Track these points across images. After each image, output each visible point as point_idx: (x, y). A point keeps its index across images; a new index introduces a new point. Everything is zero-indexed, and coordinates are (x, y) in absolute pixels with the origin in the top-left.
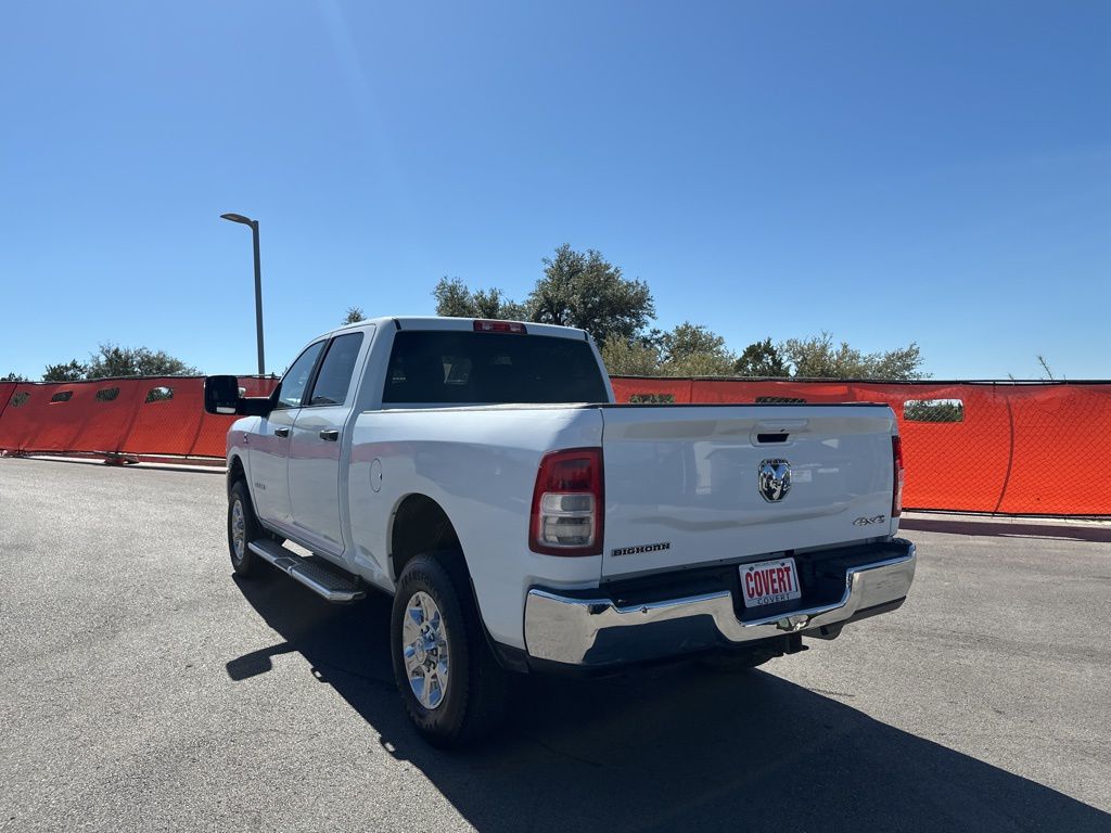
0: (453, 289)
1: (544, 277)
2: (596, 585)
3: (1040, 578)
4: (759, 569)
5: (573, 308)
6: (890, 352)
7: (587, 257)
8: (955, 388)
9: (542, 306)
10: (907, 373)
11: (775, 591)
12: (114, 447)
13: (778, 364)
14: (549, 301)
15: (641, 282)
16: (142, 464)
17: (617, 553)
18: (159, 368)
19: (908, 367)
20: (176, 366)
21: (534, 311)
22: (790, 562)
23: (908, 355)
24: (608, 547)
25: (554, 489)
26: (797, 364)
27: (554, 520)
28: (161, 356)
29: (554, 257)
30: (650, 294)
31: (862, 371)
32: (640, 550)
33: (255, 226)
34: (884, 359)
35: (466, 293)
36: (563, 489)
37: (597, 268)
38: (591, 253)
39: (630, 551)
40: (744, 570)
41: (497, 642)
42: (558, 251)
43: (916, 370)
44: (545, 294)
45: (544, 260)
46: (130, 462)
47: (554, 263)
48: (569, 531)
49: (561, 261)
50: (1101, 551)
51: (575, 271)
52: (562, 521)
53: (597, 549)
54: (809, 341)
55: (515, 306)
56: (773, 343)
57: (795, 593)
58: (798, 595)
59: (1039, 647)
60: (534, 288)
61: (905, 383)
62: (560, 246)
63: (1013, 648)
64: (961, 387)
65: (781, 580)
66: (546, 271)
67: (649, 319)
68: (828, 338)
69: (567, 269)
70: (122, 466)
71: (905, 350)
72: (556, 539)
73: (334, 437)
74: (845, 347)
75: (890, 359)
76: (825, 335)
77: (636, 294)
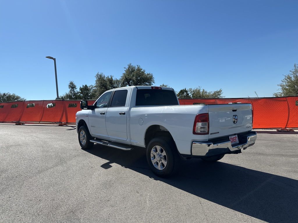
0: (100, 76)
1: (124, 72)
2: (207, 140)
3: (266, 142)
4: (232, 137)
5: (133, 81)
6: (215, 91)
7: (136, 67)
8: (240, 100)
9: (125, 80)
10: (219, 96)
11: (235, 141)
12: (18, 120)
13: (188, 94)
14: (126, 79)
15: (151, 74)
16: (26, 124)
17: (211, 134)
18: (13, 98)
19: (219, 95)
20: (18, 98)
21: (122, 81)
22: (237, 136)
23: (219, 92)
24: (210, 133)
25: (199, 122)
26: (192, 94)
27: (200, 128)
28: (14, 95)
29: (127, 67)
30: (153, 77)
31: (208, 96)
32: (215, 133)
33: (54, 59)
34: (213, 93)
35: (104, 77)
36: (201, 122)
37: (139, 70)
38: (138, 66)
39: (213, 134)
40: (230, 138)
41: (181, 154)
42: (128, 65)
43: (221, 95)
44: (125, 77)
45: (125, 68)
46: (23, 124)
47: (127, 68)
48: (202, 130)
49: (129, 68)
50: (275, 136)
51: (133, 71)
52: (201, 128)
53: (208, 133)
54: (196, 89)
55: (117, 80)
56: (186, 89)
57: (237, 141)
58: (238, 142)
59: (272, 154)
60: (122, 75)
61: (218, 99)
62: (129, 64)
63: (267, 155)
64: (241, 99)
65: (235, 139)
66: (125, 71)
67: (153, 83)
68: (200, 88)
69: (131, 70)
70: (21, 125)
71: (219, 91)
72: (200, 132)
73: (124, 114)
74: (204, 90)
75: (215, 93)
76: (199, 87)
77: (150, 76)
